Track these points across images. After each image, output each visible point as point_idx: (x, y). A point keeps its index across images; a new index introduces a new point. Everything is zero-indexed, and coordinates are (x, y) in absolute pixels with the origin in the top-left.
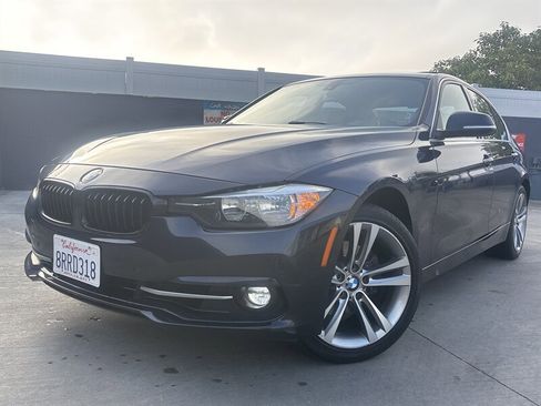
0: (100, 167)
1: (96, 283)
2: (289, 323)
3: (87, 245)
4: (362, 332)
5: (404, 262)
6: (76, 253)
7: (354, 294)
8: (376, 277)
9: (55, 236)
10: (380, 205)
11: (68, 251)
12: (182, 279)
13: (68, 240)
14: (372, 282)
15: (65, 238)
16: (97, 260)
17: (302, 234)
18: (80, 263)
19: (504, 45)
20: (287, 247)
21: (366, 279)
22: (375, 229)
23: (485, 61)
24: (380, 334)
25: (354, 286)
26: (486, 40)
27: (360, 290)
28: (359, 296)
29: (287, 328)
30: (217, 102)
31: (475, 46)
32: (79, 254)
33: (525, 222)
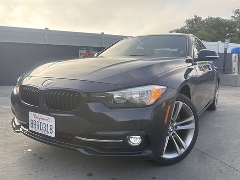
0: (51, 79)
1: (53, 135)
2: (150, 152)
3: (48, 117)
4: (176, 151)
5: (192, 118)
6: (41, 121)
7: (171, 134)
8: (180, 125)
9: (30, 112)
10: (183, 93)
11: (37, 120)
12: (98, 133)
13: (37, 114)
14: (179, 128)
15: (35, 113)
16: (53, 124)
17: (155, 109)
18: (44, 126)
19: (196, 24)
20: (148, 116)
21: (176, 127)
22: (181, 104)
23: (188, 30)
24: (183, 150)
25: (171, 130)
26: (189, 22)
27: (174, 132)
28: (174, 134)
29: (150, 154)
30: (84, 47)
31: (185, 24)
32: (43, 121)
33: (218, 95)
